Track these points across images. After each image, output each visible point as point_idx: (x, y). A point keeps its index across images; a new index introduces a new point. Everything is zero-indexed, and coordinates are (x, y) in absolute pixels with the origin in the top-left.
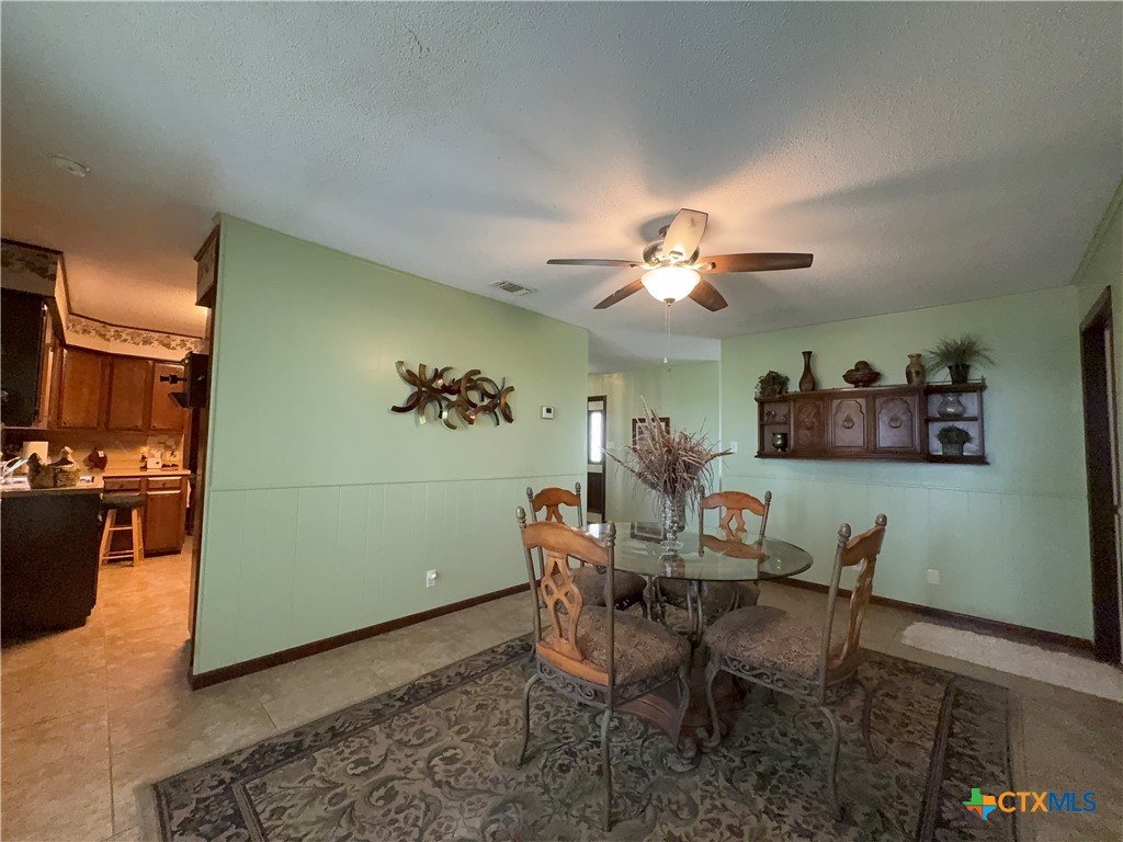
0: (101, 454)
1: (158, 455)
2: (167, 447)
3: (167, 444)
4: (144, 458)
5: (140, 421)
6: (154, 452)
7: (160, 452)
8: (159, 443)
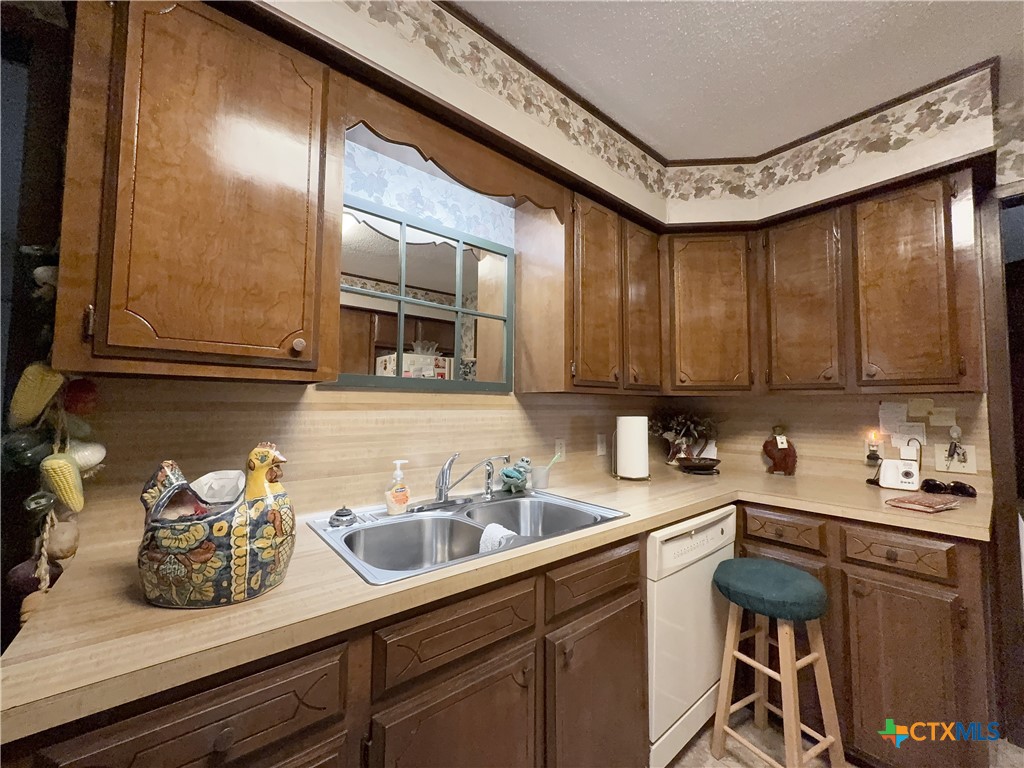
0: (782, 442)
1: (910, 452)
2: (934, 433)
3: (934, 421)
4: (873, 457)
5: (835, 364)
6: (898, 442)
7: (915, 446)
8: (910, 419)
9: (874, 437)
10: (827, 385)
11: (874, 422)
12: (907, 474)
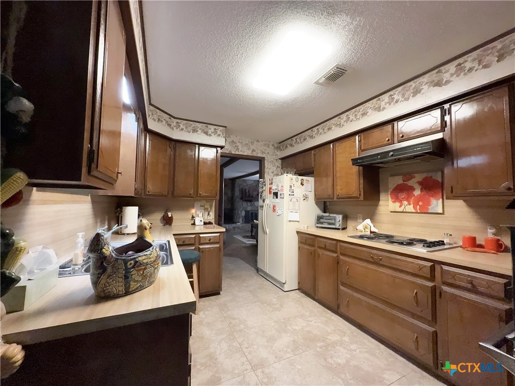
1: (201, 215)
2: (206, 209)
3: (206, 207)
4: (193, 217)
5: (193, 190)
6: (198, 213)
7: (202, 213)
8: (201, 206)
9: (193, 211)
10: (190, 196)
11: (193, 207)
12: (201, 221)
